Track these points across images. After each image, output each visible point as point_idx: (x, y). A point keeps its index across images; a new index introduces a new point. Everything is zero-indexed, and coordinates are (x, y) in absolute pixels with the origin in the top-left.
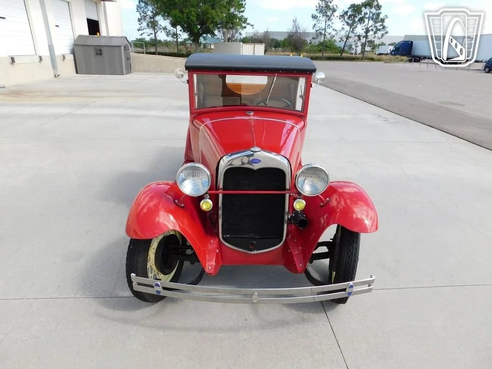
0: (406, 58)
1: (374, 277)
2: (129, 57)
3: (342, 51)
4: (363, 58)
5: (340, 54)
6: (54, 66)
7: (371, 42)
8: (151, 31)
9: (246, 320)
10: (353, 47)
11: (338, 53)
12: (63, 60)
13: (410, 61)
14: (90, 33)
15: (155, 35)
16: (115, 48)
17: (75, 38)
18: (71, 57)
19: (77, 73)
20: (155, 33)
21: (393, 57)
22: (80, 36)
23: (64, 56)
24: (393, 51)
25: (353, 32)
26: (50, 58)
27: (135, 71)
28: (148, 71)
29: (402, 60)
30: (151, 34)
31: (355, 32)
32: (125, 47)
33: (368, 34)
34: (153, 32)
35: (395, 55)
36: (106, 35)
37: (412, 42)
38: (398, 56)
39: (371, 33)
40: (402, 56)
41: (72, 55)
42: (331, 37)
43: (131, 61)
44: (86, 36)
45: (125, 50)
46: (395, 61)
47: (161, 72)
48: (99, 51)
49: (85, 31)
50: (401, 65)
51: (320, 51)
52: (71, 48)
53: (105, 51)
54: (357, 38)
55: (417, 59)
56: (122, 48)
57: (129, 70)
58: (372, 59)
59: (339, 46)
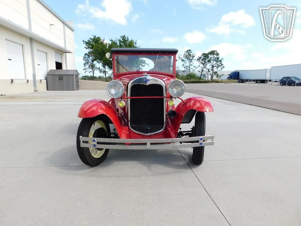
0: (236, 80)
1: (213, 135)
2: (78, 81)
3: (200, 78)
4: (212, 81)
5: (199, 80)
6: (35, 86)
7: (216, 72)
8: (91, 70)
9: (145, 172)
10: (206, 75)
11: (198, 79)
12: (40, 82)
13: (239, 82)
14: (57, 68)
15: (93, 73)
16: (70, 76)
17: (48, 72)
18: (45, 81)
19: (47, 90)
20: (93, 71)
21: (229, 80)
22: (51, 70)
23: (41, 81)
24: (229, 77)
25: (205, 68)
26: (33, 81)
27: (81, 89)
28: (89, 89)
29: (234, 82)
30: (91, 71)
31: (206, 67)
32: (76, 75)
33: (214, 68)
34: (92, 71)
35: (230, 79)
36: (65, 69)
37: (239, 72)
38: (232, 80)
39: (215, 68)
40: (234, 79)
41: (46, 80)
42: (193, 71)
43: (79, 83)
44: (54, 70)
45: (76, 77)
46: (230, 82)
47: (96, 89)
48: (61, 77)
49: (54, 68)
50: (234, 84)
51: (188, 79)
52: (45, 76)
53: (64, 77)
54: (207, 71)
55: (243, 81)
56: (75, 76)
57: (78, 88)
58: (217, 82)
59: (198, 76)
